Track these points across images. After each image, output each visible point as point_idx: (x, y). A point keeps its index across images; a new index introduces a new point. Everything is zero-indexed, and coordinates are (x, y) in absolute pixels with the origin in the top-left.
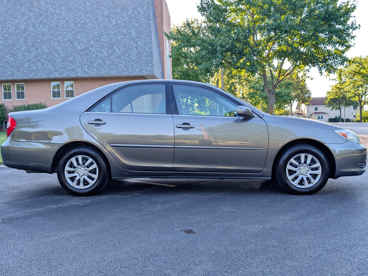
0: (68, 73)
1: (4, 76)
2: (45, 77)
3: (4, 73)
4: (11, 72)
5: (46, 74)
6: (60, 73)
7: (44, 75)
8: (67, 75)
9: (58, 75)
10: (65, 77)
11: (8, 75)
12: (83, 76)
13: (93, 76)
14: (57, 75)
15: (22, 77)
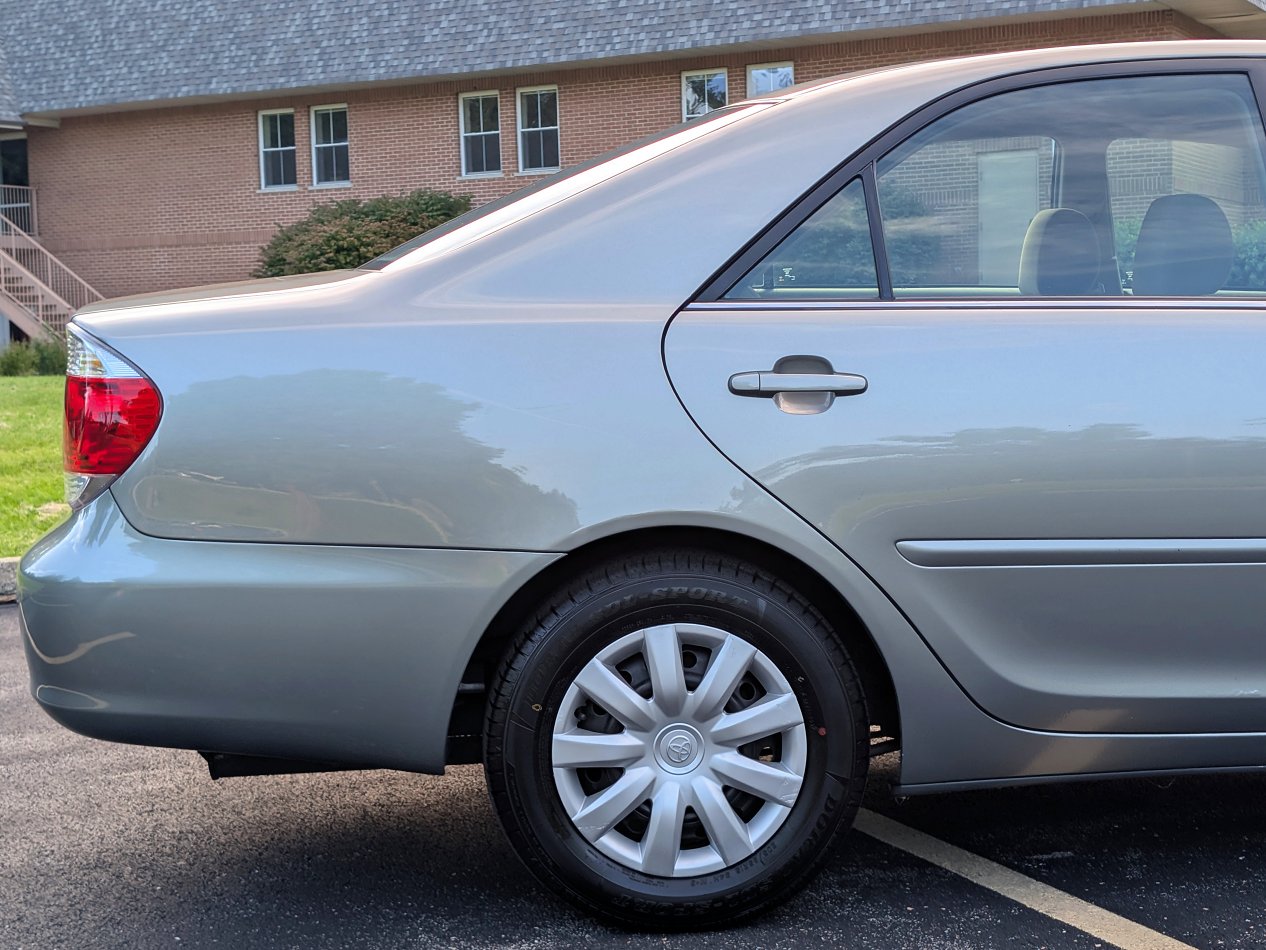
0: (758, 17)
1: (460, 56)
2: (645, 46)
3: (461, 42)
4: (495, 32)
5: (652, 35)
6: (722, 21)
7: (642, 36)
8: (752, 32)
9: (711, 35)
10: (741, 40)
11: (478, 48)
12: (837, 29)
13: (885, 24)
14: (702, 35)
15: (540, 53)
